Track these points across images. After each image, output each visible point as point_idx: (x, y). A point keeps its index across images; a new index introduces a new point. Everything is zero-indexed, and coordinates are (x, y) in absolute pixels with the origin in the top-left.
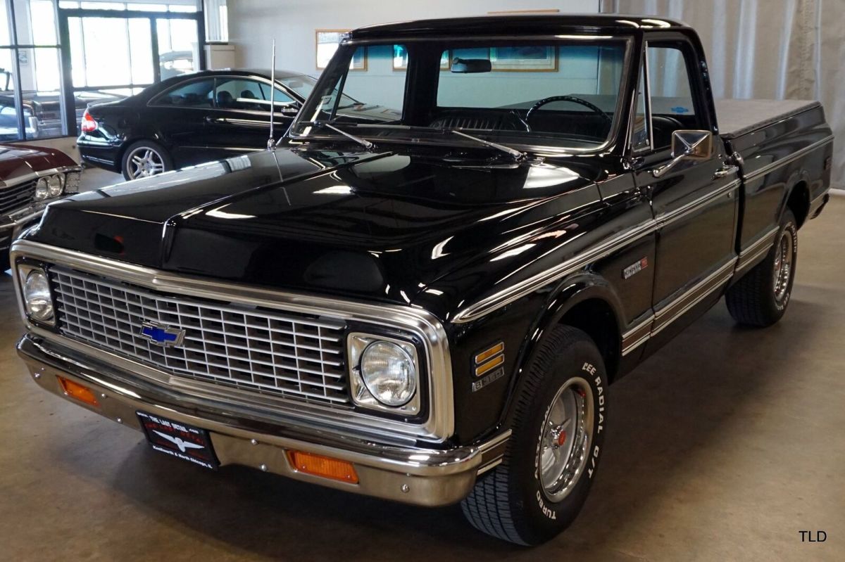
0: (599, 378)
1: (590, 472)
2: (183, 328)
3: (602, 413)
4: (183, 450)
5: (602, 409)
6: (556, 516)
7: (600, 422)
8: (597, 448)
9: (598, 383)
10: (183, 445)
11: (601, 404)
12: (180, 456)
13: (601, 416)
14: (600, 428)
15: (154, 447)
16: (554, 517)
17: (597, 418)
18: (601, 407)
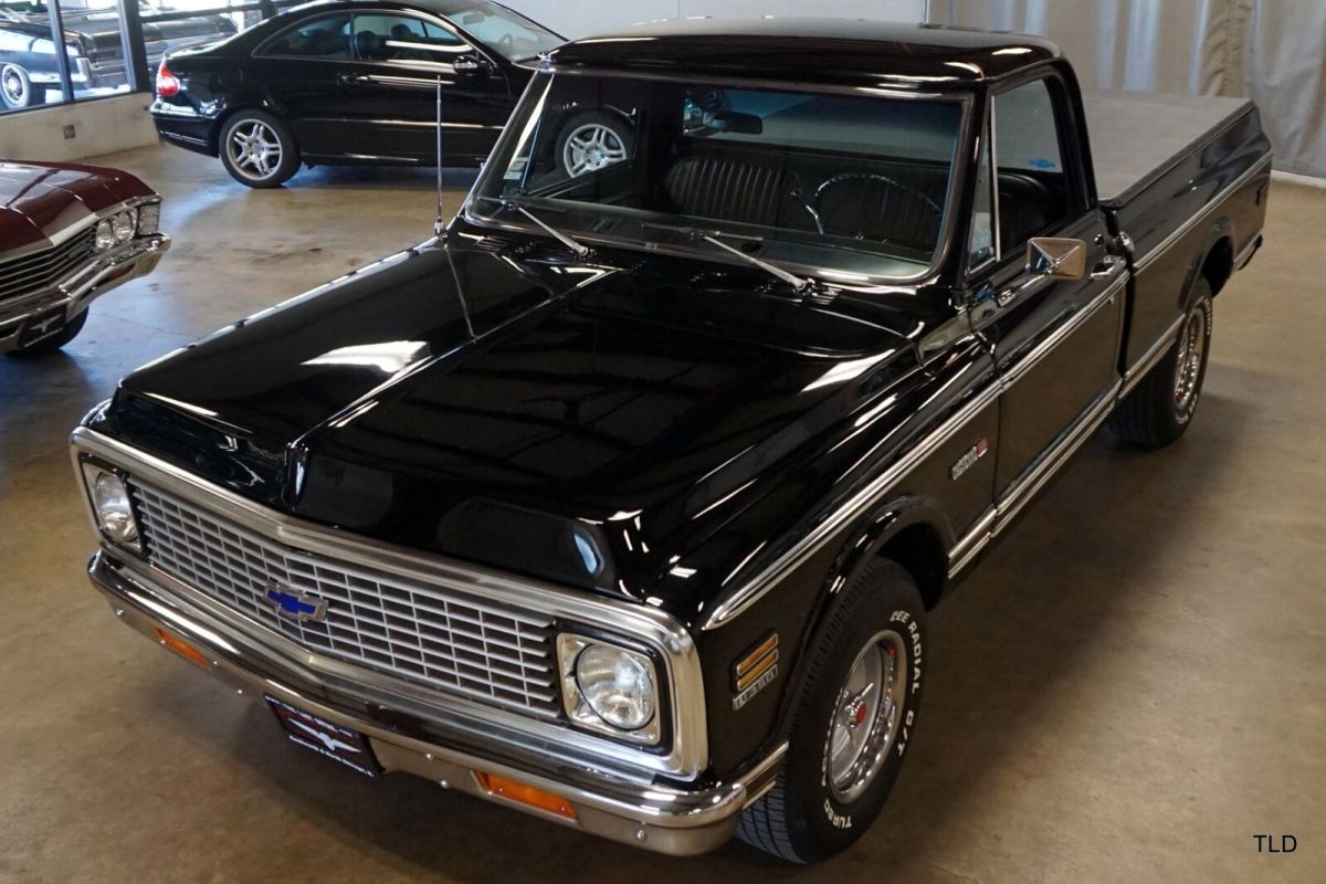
0: (914, 624)
1: (901, 747)
2: (324, 598)
3: (918, 666)
4: (333, 749)
5: (918, 661)
6: (851, 822)
7: (916, 677)
8: (911, 713)
9: (913, 630)
10: (331, 744)
11: (916, 655)
12: (328, 754)
13: (917, 670)
14: (916, 685)
15: (291, 737)
16: (849, 825)
17: (911, 673)
18: (917, 658)
